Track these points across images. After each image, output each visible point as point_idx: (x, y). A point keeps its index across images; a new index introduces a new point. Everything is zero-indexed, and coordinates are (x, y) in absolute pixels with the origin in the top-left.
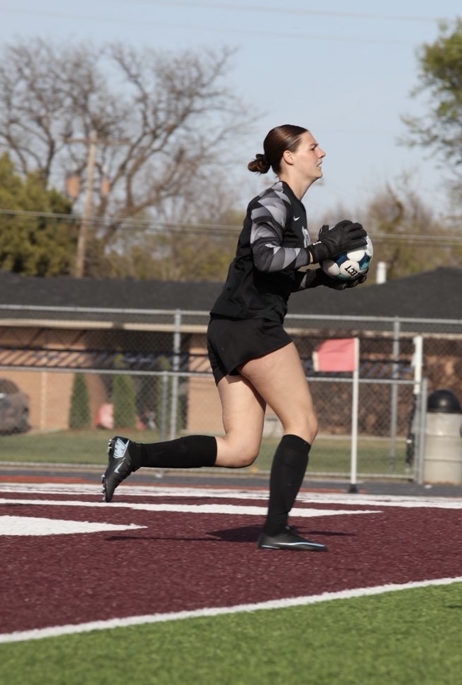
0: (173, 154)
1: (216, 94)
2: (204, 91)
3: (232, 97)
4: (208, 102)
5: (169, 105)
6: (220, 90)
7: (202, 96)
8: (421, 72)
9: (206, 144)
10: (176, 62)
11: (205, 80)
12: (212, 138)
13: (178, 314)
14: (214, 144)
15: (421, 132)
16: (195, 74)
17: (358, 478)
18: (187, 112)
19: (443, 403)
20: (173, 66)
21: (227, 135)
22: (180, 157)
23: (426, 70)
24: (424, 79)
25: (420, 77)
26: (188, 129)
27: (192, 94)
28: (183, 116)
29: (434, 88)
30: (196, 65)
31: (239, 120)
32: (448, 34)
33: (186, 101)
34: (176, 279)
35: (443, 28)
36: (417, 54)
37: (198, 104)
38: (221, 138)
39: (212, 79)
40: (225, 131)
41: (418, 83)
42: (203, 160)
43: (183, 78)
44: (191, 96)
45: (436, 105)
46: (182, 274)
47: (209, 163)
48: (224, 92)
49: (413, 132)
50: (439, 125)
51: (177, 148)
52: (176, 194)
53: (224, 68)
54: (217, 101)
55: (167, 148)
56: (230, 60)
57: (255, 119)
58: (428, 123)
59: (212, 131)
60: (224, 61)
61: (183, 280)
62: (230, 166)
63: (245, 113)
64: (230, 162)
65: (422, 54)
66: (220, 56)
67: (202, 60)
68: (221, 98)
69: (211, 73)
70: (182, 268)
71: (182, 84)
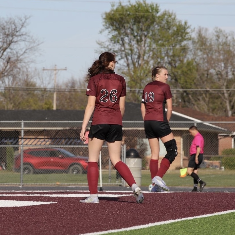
0: (6, 60)
1: (22, 35)
2: (17, 34)
3: (29, 36)
4: (19, 38)
5: (4, 39)
6: (24, 33)
7: (17, 36)
8: (104, 24)
9: (19, 55)
10: (6, 22)
11: (18, 29)
12: (22, 53)
13: (23, 122)
14: (22, 55)
15: (104, 47)
16: (14, 27)
17: (102, 185)
18: (11, 42)
19: (132, 154)
20: (5, 24)
21: (27, 51)
22: (8, 61)
23: (106, 23)
24: (105, 26)
25: (104, 25)
26: (11, 49)
27: (13, 35)
28: (10, 44)
29: (110, 29)
30: (14, 23)
31: (32, 45)
32: (115, 8)
33: (11, 38)
34: (11, 109)
35: (113, 6)
36: (102, 17)
37: (15, 39)
38: (25, 52)
39: (21, 29)
40: (27, 50)
41: (103, 28)
42: (18, 62)
43: (9, 29)
44: (12, 36)
45: (110, 36)
46: (13, 107)
47: (20, 62)
48: (25, 34)
49: (101, 48)
50: (111, 44)
51: (7, 57)
52: (8, 75)
53: (25, 24)
54: (23, 38)
55: (3, 57)
56: (27, 21)
57: (38, 45)
58: (107, 43)
59: (21, 49)
60: (25, 22)
61: (14, 109)
62: (29, 63)
63: (34, 42)
64: (28, 62)
65: (104, 16)
66: (23, 20)
67: (16, 21)
68: (24, 36)
69: (20, 27)
70: (13, 104)
71: (9, 31)
